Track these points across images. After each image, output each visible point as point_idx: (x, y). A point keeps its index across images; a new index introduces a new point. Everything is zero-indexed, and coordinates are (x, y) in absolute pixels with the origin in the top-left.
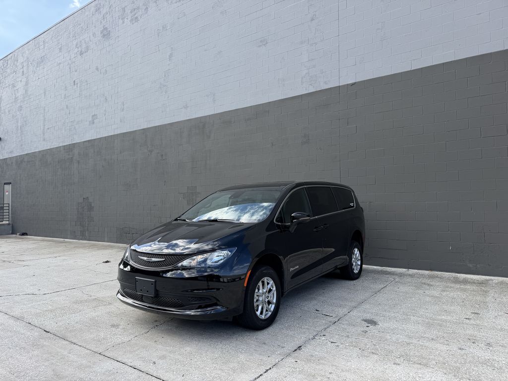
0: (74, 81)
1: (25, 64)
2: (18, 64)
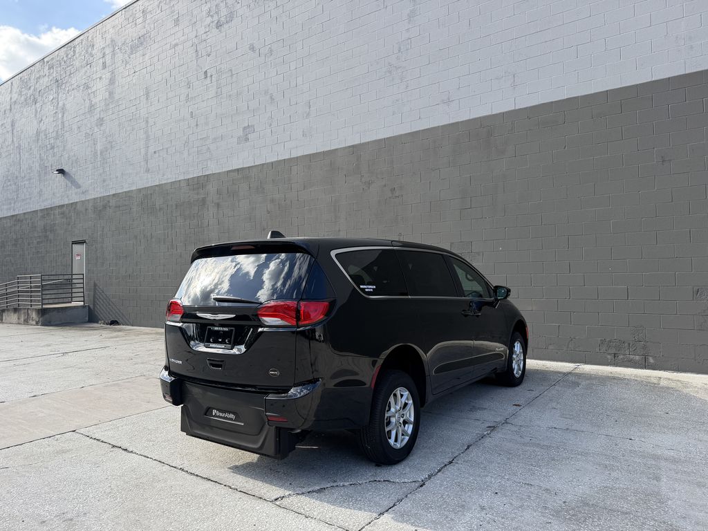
0: (206, 72)
1: (108, 51)
2: (93, 52)
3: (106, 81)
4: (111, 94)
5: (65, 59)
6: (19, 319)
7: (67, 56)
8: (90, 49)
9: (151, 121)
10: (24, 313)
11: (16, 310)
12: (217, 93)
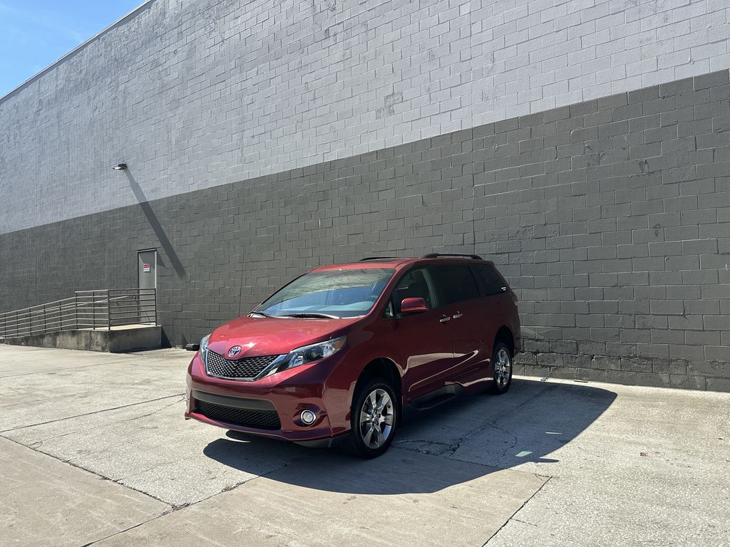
0: (327, 30)
3: (182, 55)
4: (189, 69)
5: (127, 33)
6: (78, 343)
7: (128, 30)
8: (160, 18)
9: (247, 99)
10: (86, 337)
11: (74, 333)
12: (344, 56)
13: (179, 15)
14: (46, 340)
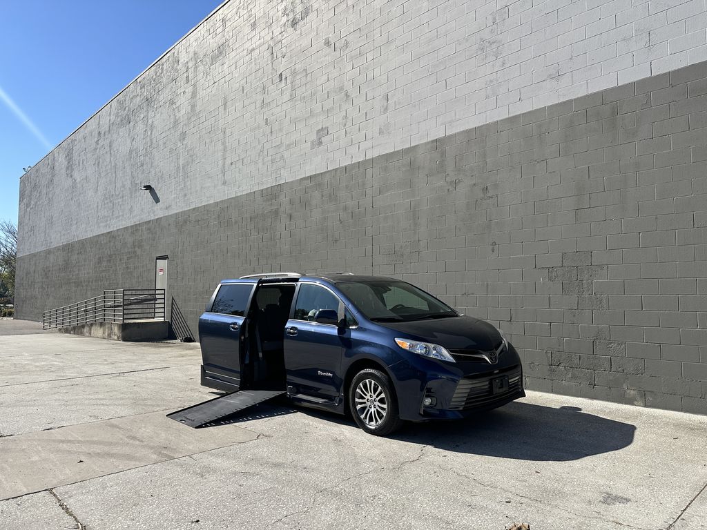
0: (280, 75)
1: (190, 64)
2: (179, 67)
3: (188, 95)
4: (193, 107)
6: (103, 333)
8: (176, 65)
9: (228, 133)
10: (108, 328)
11: (102, 324)
12: (291, 96)
13: (187, 62)
14: (85, 330)
